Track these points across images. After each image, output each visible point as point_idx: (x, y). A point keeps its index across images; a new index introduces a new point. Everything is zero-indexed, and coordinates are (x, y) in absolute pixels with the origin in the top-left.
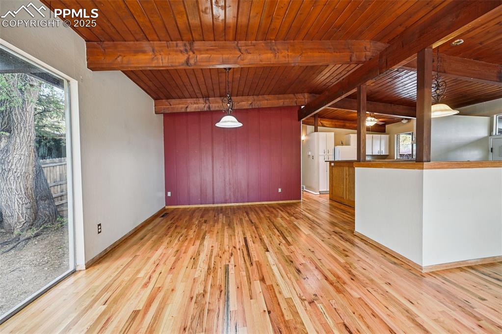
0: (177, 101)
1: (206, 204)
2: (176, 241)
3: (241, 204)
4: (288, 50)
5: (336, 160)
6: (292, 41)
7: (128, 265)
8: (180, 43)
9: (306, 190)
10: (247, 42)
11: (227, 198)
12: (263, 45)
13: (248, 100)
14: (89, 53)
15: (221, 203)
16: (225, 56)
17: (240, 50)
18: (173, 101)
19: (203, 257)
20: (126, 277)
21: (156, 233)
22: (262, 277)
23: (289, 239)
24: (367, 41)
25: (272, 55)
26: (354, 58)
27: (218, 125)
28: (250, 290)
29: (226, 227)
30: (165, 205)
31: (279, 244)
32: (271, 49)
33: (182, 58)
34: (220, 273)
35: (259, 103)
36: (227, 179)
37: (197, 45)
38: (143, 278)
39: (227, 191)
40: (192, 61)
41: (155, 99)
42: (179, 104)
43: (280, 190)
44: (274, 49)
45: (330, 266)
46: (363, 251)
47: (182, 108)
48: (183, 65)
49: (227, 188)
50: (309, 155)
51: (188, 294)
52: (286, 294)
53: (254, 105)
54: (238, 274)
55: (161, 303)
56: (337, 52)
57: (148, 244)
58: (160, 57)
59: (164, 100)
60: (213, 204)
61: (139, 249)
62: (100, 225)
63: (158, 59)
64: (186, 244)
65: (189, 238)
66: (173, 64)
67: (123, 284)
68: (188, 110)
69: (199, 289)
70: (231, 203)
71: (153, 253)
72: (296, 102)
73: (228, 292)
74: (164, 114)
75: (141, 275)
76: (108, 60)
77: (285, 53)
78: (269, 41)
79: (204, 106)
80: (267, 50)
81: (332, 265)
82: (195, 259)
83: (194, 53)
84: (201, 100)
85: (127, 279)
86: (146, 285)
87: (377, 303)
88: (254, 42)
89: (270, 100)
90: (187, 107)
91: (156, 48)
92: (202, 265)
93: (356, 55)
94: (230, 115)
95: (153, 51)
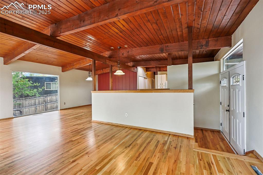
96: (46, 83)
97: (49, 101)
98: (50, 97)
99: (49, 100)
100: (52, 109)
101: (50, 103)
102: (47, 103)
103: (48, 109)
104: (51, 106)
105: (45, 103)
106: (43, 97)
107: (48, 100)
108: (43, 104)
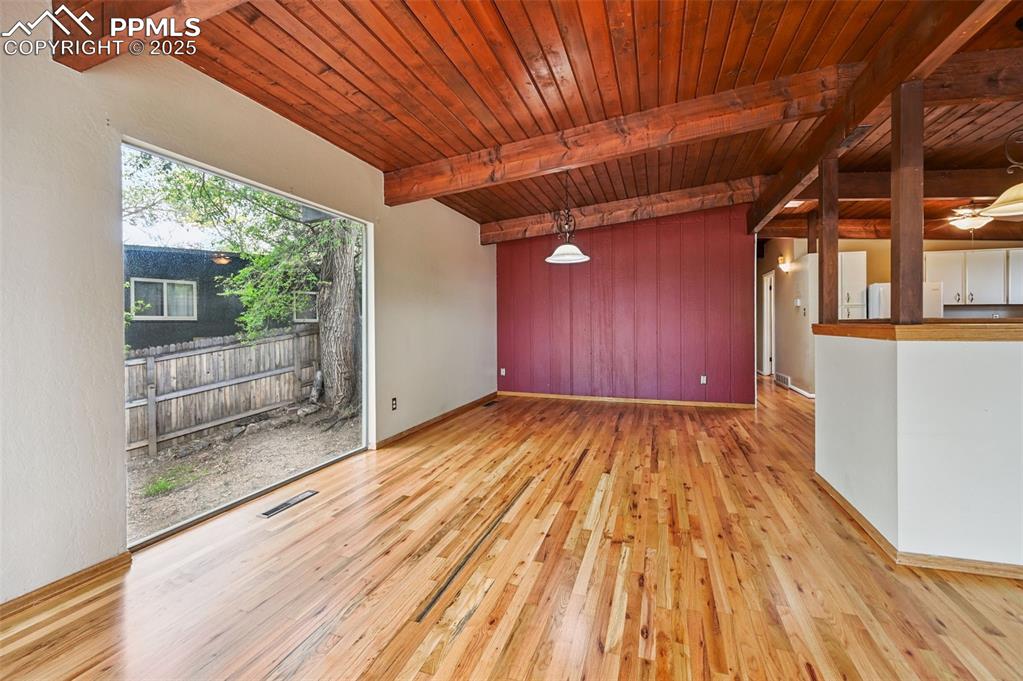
0: (512, 222)
1: (559, 393)
2: (485, 439)
3: (622, 400)
4: (647, 127)
5: (870, 318)
6: (656, 109)
7: (417, 454)
8: (483, 152)
9: (793, 387)
10: (578, 129)
11: (597, 385)
12: (605, 127)
13: (629, 206)
14: (387, 186)
15: (587, 395)
16: (544, 158)
17: (565, 144)
18: (506, 223)
19: (508, 462)
20: (409, 465)
21: (465, 426)
22: (570, 499)
23: (662, 464)
24: (829, 67)
25: (619, 141)
26: (794, 110)
27: (549, 260)
28: (542, 509)
29: (568, 431)
30: (496, 389)
31: (636, 468)
32: (617, 132)
33: (486, 172)
34: (517, 484)
35: (649, 208)
36: (596, 353)
37: (505, 150)
38: (428, 469)
39: (596, 373)
40: (498, 175)
41: (481, 223)
42: (514, 226)
43: (703, 380)
44: (623, 131)
45: (699, 511)
46: (799, 506)
47: (518, 232)
48: (486, 182)
49: (597, 368)
50: (798, 307)
51: (464, 495)
52: (588, 524)
53: (641, 214)
54: (540, 490)
55: (432, 496)
56: (751, 109)
57: (452, 435)
58: (459, 176)
59: (493, 223)
60: (572, 394)
61: (436, 440)
62: (394, 399)
63: (457, 179)
64: (495, 444)
65: (504, 437)
66: (475, 183)
67: (405, 471)
68: (528, 234)
69: (480, 493)
70: (602, 396)
71: (451, 447)
72: (731, 197)
73: (512, 504)
74: (497, 243)
75: (426, 466)
76: (405, 191)
77: (642, 132)
78: (614, 119)
79: (553, 226)
80: (611, 134)
81: (702, 511)
82: (495, 463)
83: (501, 162)
84: (548, 216)
85: (410, 467)
86: (426, 476)
87: (729, 573)
88: (589, 126)
89: (672, 201)
90: (526, 230)
91: (455, 166)
92: (500, 471)
93: (799, 104)
94: (569, 243)
95: (452, 170)
96: (136, 282)
97: (174, 383)
98: (180, 361)
99: (173, 373)
100: (193, 423)
101: (182, 393)
102: (163, 394)
103: (170, 425)
104: (186, 409)
105: (157, 395)
106: (141, 361)
107: (168, 373)
108: (144, 396)
